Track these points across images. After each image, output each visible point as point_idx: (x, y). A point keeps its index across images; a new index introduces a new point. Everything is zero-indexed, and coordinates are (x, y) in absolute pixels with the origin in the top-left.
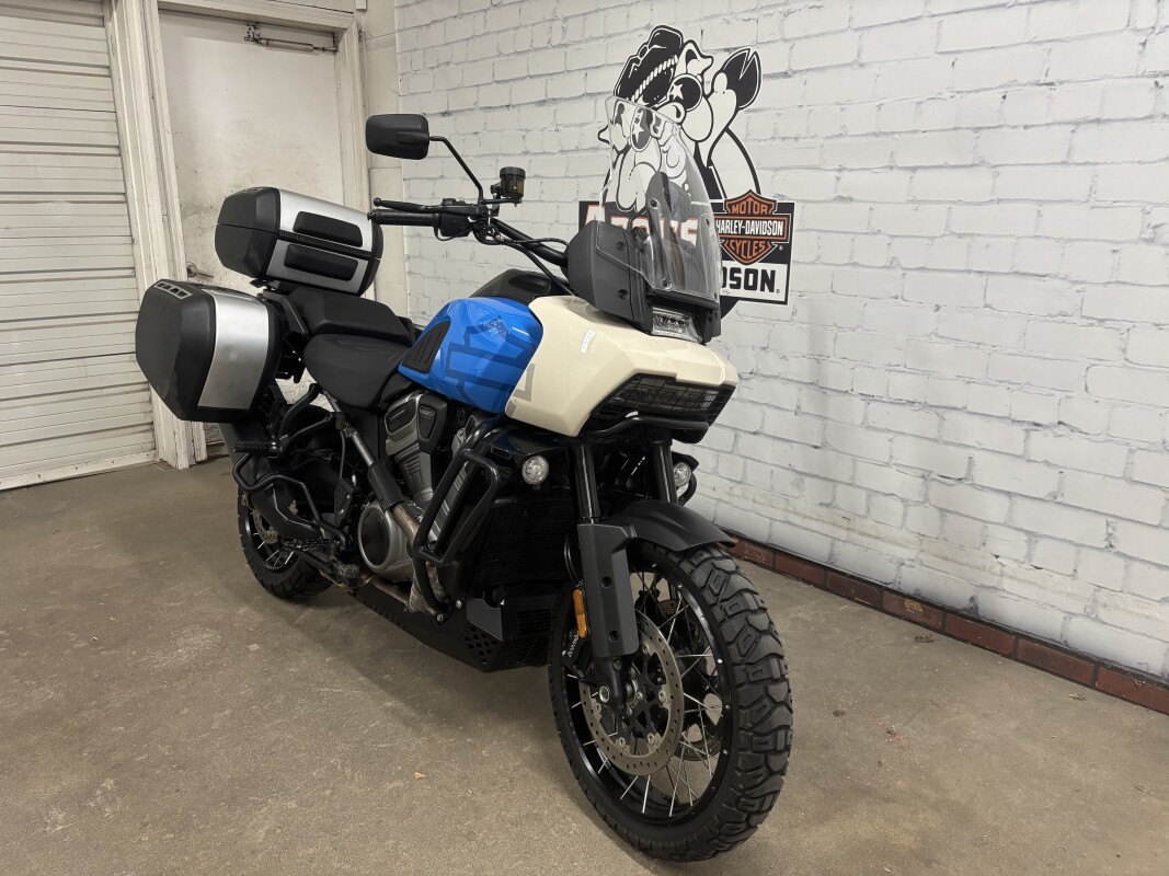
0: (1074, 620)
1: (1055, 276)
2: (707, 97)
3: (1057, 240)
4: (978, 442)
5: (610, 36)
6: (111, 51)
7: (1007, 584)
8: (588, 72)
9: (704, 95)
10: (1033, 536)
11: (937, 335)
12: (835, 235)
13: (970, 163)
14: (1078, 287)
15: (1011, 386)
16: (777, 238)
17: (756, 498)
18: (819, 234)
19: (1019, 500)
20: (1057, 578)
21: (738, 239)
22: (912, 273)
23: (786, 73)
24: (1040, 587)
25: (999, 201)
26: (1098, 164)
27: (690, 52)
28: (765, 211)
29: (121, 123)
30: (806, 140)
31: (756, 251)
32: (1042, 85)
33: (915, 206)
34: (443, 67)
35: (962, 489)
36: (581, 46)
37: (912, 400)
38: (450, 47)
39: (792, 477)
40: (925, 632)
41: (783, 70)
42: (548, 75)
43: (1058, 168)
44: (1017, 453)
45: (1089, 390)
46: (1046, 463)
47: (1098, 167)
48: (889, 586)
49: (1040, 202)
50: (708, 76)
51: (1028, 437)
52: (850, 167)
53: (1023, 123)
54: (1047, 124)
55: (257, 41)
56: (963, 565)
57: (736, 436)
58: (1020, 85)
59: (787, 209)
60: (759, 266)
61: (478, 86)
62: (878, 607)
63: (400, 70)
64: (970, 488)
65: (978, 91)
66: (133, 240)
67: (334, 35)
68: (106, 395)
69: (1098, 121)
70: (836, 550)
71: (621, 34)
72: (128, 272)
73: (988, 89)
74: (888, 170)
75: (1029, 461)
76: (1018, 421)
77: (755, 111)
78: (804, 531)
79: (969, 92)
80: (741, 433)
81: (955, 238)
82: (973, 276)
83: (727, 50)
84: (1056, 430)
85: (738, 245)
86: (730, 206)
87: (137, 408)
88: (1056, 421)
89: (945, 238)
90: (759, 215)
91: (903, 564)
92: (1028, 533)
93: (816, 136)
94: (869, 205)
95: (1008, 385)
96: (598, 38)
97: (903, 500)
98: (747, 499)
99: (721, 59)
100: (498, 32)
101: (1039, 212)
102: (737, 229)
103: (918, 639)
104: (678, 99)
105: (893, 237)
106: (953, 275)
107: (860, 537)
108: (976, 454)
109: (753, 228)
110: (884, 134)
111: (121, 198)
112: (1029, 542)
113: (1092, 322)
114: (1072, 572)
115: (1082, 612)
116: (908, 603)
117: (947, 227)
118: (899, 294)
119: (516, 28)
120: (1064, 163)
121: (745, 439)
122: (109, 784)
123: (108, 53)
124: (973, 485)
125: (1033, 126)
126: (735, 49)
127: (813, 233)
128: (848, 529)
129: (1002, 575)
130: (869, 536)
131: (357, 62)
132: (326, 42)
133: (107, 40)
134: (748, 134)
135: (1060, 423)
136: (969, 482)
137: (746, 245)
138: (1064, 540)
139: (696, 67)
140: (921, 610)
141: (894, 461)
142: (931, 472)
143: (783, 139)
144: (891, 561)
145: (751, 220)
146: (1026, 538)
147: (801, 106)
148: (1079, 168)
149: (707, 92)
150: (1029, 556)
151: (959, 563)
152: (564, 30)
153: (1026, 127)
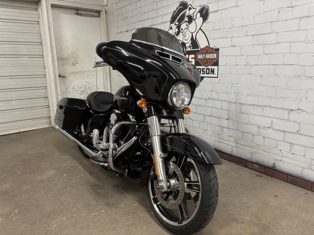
0: (305, 170)
1: (296, 65)
2: (195, 20)
3: (296, 53)
4: (274, 116)
5: (168, 5)
6: (39, 17)
7: (284, 159)
8: (163, 16)
9: (194, 19)
10: (291, 144)
11: (261, 84)
12: (231, 57)
13: (269, 32)
14: (303, 67)
15: (284, 99)
16: (215, 59)
17: (211, 135)
18: (226, 57)
19: (287, 133)
20: (299, 157)
21: (204, 60)
22: (253, 66)
23: (216, 11)
24: (294, 160)
25: (279, 43)
26: (308, 29)
27: (190, 8)
28: (211, 51)
29: (42, 36)
30: (222, 30)
31: (209, 63)
32: (290, 7)
33: (254, 46)
34: (126, 19)
35: (269, 130)
36: (161, 9)
37: (254, 104)
38: (128, 13)
39: (220, 128)
40: (259, 174)
41: (215, 10)
42: (153, 18)
43: (296, 32)
44: (286, 119)
45: (307, 99)
46: (295, 122)
47: (308, 31)
48: (249, 160)
49: (291, 42)
50: (195, 14)
51: (289, 114)
52: (235, 37)
53: (285, 19)
54: (292, 19)
55: (78, 14)
56: (271, 153)
57: (204, 117)
58: (283, 8)
59: (217, 50)
60: (210, 67)
61: (135, 23)
62: (246, 166)
63: (115, 21)
64: (272, 130)
65: (271, 11)
66: (45, 67)
67: (99, 12)
68: (38, 109)
69: (307, 17)
70: (233, 150)
71: (171, 4)
72: (43, 76)
73: (274, 10)
74: (246, 36)
75: (290, 121)
76: (286, 109)
77: (208, 23)
78: (224, 144)
79: (269, 11)
80: (206, 116)
81: (266, 55)
82: (271, 66)
83: (200, 6)
84: (298, 111)
85: (204, 62)
86: (202, 51)
87: (46, 112)
88: (298, 109)
89: (263, 55)
90: (210, 52)
91: (253, 153)
92: (290, 143)
93: (225, 28)
94: (241, 47)
95: (283, 98)
96: (165, 6)
97: (252, 134)
98: (208, 135)
99: (198, 9)
100: (140, 7)
101: (290, 45)
102: (204, 57)
103: (257, 176)
104: (187, 22)
105: (247, 56)
106: (266, 66)
107: (240, 146)
108: (274, 120)
109: (208, 56)
110: (244, 26)
111: (42, 56)
112: (290, 146)
113: (308, 78)
114: (303, 155)
115: (307, 167)
116: (254, 165)
117: (263, 52)
118: (250, 73)
119: (144, 6)
120: (298, 30)
121: (207, 118)
122: (16, 211)
123: (38, 18)
124: (273, 129)
125: (288, 20)
126: (202, 5)
127: (225, 57)
128: (237, 143)
129: (282, 156)
130: (243, 145)
131: (105, 19)
132: (97, 14)
133: (38, 14)
134: (206, 30)
135: (299, 109)
136: (272, 128)
137: (206, 61)
138: (301, 145)
139: (191, 12)
140: (258, 167)
141: (249, 123)
142: (260, 125)
143: (216, 30)
144: (249, 153)
145: (207, 54)
146: (289, 145)
147: (220, 20)
148: (302, 31)
149: (195, 19)
150: (291, 150)
151: (269, 153)
152: (157, 5)
153: (286, 20)
